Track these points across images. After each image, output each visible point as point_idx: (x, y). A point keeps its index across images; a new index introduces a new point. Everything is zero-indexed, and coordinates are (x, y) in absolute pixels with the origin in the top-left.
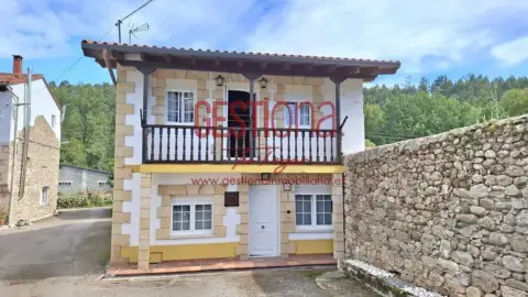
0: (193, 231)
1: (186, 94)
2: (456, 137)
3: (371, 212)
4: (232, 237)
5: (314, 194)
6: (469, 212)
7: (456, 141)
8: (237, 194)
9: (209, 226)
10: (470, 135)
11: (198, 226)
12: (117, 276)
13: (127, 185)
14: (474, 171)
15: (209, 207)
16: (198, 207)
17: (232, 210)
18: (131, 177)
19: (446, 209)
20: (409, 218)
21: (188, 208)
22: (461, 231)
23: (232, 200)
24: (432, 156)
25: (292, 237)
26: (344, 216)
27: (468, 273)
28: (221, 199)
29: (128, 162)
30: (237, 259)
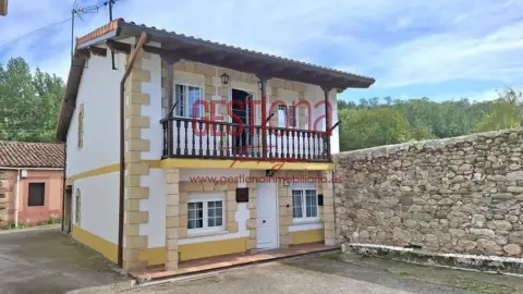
0: (206, 229)
1: (191, 88)
2: (488, 138)
3: (377, 201)
4: (243, 233)
5: (304, 190)
6: (506, 191)
7: (488, 141)
8: (246, 190)
9: (219, 223)
10: (506, 137)
11: (211, 224)
12: (154, 279)
13: (145, 181)
14: (511, 162)
15: (219, 203)
16: (210, 204)
17: (242, 205)
18: (148, 173)
19: (480, 191)
20: (433, 202)
21: (200, 205)
22: (497, 206)
23: (242, 196)
24: (462, 153)
25: (291, 229)
26: (335, 208)
27: (505, 235)
28: (232, 195)
29: (145, 156)
30: (248, 253)
